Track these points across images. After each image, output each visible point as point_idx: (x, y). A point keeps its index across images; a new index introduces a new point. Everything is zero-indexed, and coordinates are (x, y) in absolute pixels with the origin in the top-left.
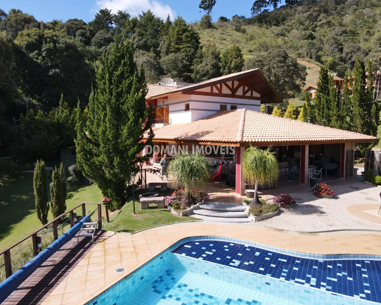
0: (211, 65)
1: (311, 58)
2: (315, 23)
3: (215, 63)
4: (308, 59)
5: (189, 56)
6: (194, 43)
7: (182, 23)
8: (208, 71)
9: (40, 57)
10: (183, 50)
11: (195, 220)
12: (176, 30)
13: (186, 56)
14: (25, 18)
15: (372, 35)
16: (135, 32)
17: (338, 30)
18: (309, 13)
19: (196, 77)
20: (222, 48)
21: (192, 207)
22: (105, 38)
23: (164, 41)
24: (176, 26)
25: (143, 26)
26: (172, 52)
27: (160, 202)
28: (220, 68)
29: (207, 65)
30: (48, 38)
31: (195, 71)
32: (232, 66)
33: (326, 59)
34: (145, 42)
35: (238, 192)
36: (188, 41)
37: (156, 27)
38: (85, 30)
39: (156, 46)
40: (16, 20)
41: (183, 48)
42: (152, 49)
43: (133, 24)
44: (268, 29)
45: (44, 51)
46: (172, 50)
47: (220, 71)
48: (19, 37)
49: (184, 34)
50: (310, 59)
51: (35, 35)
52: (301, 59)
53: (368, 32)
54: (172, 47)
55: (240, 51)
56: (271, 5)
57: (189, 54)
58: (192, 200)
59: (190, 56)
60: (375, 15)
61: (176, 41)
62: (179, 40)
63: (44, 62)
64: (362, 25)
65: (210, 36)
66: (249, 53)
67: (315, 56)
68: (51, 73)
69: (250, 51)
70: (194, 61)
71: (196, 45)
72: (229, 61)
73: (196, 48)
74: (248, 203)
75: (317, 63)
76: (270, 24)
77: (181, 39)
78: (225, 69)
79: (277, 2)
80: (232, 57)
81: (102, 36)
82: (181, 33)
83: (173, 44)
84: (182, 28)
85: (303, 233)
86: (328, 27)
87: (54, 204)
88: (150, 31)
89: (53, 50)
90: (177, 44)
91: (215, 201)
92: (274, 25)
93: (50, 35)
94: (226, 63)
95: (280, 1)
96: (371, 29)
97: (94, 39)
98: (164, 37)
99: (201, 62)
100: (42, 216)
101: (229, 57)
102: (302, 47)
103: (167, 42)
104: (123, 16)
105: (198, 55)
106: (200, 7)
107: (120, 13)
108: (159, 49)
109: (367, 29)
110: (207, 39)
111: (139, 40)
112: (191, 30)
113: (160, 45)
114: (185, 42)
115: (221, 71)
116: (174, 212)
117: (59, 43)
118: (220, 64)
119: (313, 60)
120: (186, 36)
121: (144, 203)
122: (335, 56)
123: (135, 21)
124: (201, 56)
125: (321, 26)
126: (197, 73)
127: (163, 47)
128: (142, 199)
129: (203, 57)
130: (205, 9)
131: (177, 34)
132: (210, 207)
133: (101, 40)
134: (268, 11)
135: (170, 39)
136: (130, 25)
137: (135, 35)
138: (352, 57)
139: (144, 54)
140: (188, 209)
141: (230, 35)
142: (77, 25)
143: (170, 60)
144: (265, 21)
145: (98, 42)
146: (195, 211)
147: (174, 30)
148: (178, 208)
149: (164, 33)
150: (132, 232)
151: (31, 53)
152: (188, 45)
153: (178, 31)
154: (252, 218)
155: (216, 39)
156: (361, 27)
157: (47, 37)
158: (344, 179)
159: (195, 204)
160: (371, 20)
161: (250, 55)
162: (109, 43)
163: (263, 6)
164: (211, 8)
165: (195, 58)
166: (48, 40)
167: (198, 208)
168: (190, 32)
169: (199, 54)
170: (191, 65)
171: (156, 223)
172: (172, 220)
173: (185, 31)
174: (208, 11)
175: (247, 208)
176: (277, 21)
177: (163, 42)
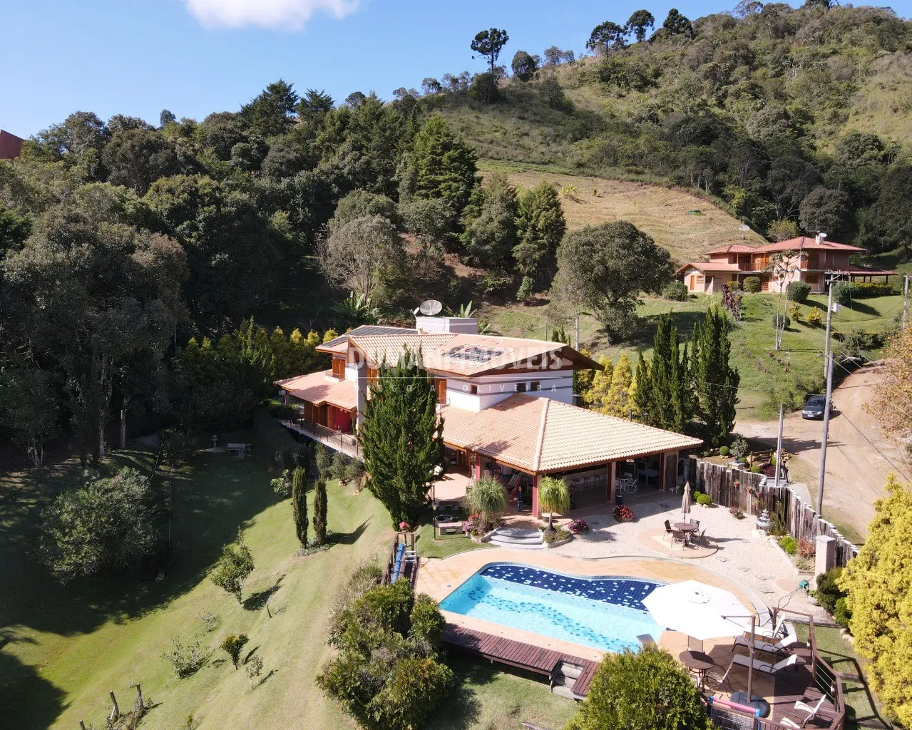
0: (499, 222)
1: (703, 186)
2: (724, 88)
3: (507, 218)
4: (697, 189)
5: (455, 199)
6: (466, 171)
7: (443, 131)
8: (493, 234)
9: (194, 234)
10: (443, 185)
11: (493, 546)
12: (430, 144)
13: (450, 197)
14: (149, 141)
15: (842, 122)
16: (343, 140)
17: (773, 107)
18: (710, 64)
19: (469, 242)
20: (521, 158)
21: (490, 533)
22: (289, 161)
23: (405, 164)
24: (431, 134)
25: (363, 128)
26: (420, 188)
27: (458, 528)
28: (516, 228)
29: (491, 220)
30: (206, 195)
31: (467, 229)
32: (540, 226)
33: (731, 192)
34: (368, 163)
35: (535, 516)
36: (454, 168)
37: (387, 134)
38: (247, 142)
39: (389, 171)
40: (133, 146)
41: (444, 181)
42: (380, 178)
43: (341, 122)
44: (621, 96)
45: (200, 222)
46: (422, 183)
47: (515, 234)
48: (151, 191)
49: (446, 155)
50: (701, 190)
51: (183, 192)
52: (683, 188)
53: (835, 115)
54: (422, 177)
55: (555, 194)
56: (633, 34)
57: (454, 194)
58: (489, 527)
59: (458, 198)
60: (853, 73)
61: (430, 165)
62: (435, 166)
63: (203, 243)
64: (822, 99)
65: (495, 129)
66: (577, 171)
67: (710, 184)
68: (214, 262)
69: (580, 165)
70: (466, 208)
71: (469, 176)
72: (533, 215)
73: (471, 182)
74: (543, 529)
75: (715, 198)
76: (627, 84)
77: (440, 163)
78: (525, 231)
79: (644, 27)
80: (538, 207)
81: (283, 157)
82: (439, 151)
83: (424, 171)
84: (442, 141)
85: (587, 559)
86: (750, 99)
87: (318, 520)
88: (376, 140)
89: (215, 219)
90: (432, 172)
91: (513, 527)
92: (636, 87)
93: (208, 190)
94: (529, 219)
95: (651, 26)
96: (841, 107)
97: (266, 162)
98: (405, 154)
99: (480, 213)
100: (303, 534)
101: (535, 207)
102: (684, 162)
103: (411, 168)
104: (320, 104)
105: (473, 197)
106: (474, 48)
107: (313, 95)
108: (395, 178)
109: (832, 109)
110: (488, 137)
111: (354, 159)
112: (459, 144)
113: (397, 171)
114: (449, 169)
115: (519, 233)
116: (473, 539)
117: (225, 205)
118: (518, 221)
119: (707, 192)
120: (449, 157)
121: (443, 529)
122: (751, 185)
123: (344, 118)
124: (480, 202)
125: (737, 95)
126: (472, 234)
127: (403, 175)
128: (441, 525)
129: (483, 200)
130: (483, 51)
131: (432, 153)
132: (509, 532)
133: (281, 164)
134: (626, 44)
135: (417, 160)
136: (334, 125)
137: (345, 146)
138: (784, 187)
139: (371, 200)
140: (486, 535)
141: (538, 121)
142: (231, 131)
143: (420, 213)
144: (617, 77)
145: (277, 170)
146: (492, 537)
147: (425, 144)
148: (477, 534)
149: (405, 145)
150: (441, 558)
151: (177, 226)
152: (454, 175)
153: (434, 147)
154: (545, 545)
155: (508, 135)
156: (820, 103)
157: (204, 195)
158: (664, 490)
159: (492, 530)
160: (842, 87)
161: (579, 174)
162: (297, 171)
163: (612, 38)
164: (498, 51)
165: (467, 203)
166: (207, 199)
167: (495, 534)
168: (458, 149)
169: (475, 197)
170: (458, 216)
171: (459, 549)
172: (473, 546)
173: (446, 147)
174: (490, 57)
175: (541, 534)
176: (643, 78)
177: (402, 165)
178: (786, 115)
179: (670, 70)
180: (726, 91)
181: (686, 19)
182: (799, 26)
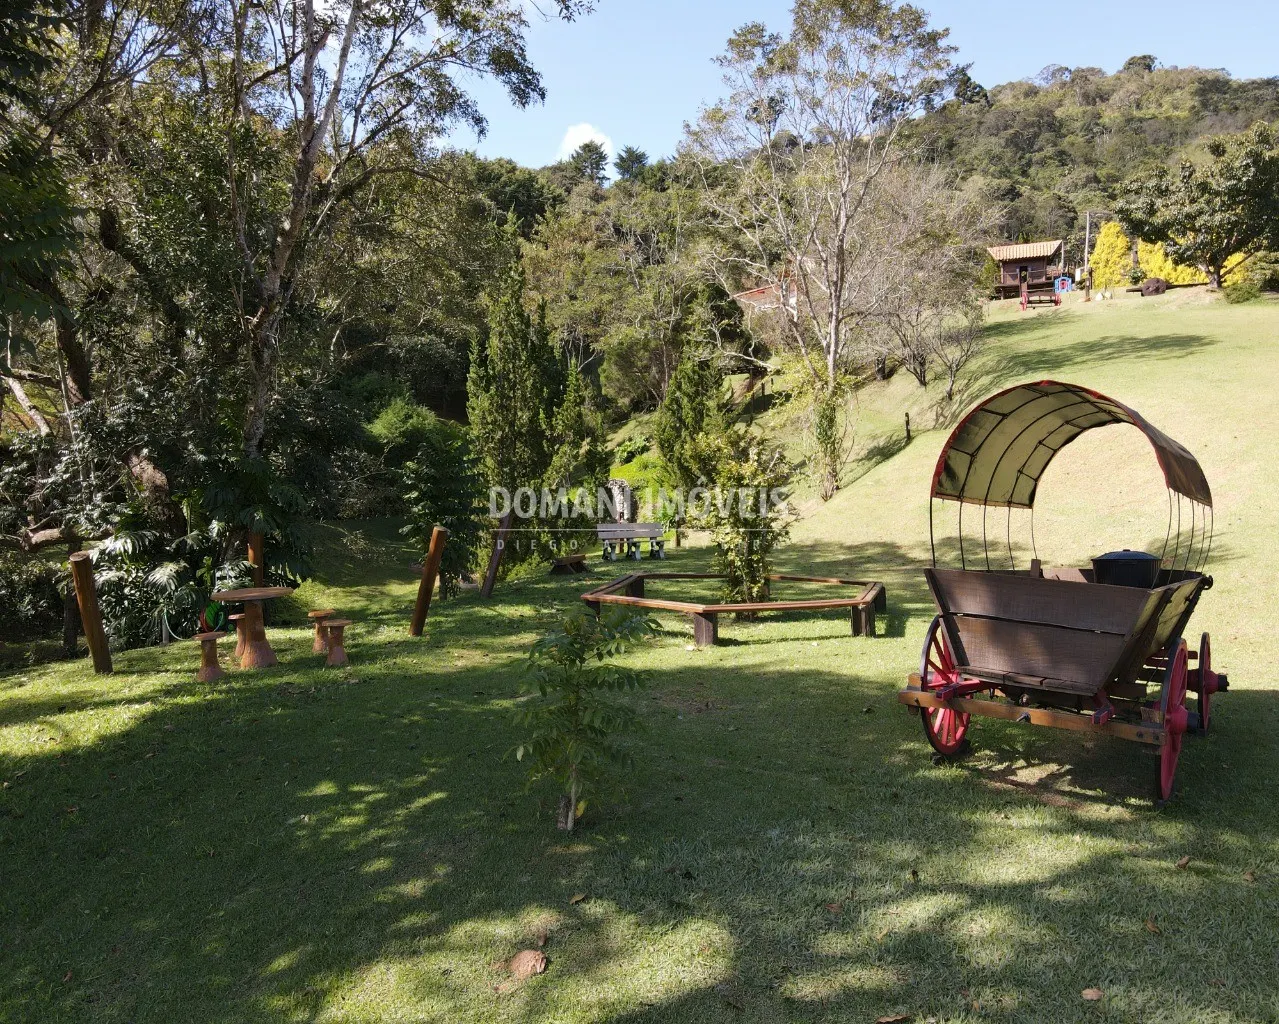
178: (1096, 180)
179: (966, 139)
180: (1030, 160)
181: (980, 87)
182: (1114, 91)
